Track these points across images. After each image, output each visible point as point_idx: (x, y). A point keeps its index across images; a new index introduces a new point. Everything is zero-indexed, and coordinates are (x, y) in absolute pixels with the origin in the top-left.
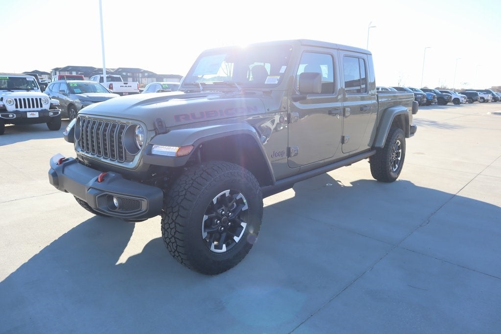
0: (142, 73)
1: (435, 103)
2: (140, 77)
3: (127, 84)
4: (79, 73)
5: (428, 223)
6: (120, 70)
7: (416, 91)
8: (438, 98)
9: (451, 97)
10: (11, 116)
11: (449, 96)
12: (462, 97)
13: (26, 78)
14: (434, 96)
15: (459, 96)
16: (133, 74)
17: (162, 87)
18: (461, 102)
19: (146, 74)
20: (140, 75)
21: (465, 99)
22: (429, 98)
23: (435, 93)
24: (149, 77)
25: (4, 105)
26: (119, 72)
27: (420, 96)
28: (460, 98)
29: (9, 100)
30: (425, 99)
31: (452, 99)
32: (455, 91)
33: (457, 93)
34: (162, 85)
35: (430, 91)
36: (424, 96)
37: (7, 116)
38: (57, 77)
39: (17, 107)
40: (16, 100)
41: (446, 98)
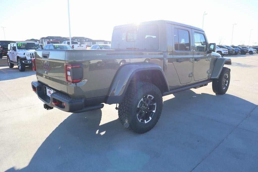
0: (85, 39)
1: (239, 53)
2: (84, 41)
3: (81, 45)
4: (54, 40)
5: (250, 116)
6: (74, 38)
7: (229, 47)
8: (241, 51)
9: (248, 50)
10: (28, 62)
11: (247, 50)
12: (254, 50)
13: (34, 43)
14: (239, 50)
15: (252, 50)
16: (80, 40)
17: (100, 46)
18: (253, 53)
19: (87, 40)
20: (84, 40)
21: (256, 51)
22: (236, 51)
23: (239, 48)
24: (88, 41)
25: (25, 57)
26: (74, 39)
27: (231, 50)
28: (253, 51)
29: (28, 54)
30: (234, 52)
31: (249, 51)
32: (250, 47)
33: (251, 48)
34: (99, 46)
35: (237, 47)
36: (233, 50)
37: (27, 62)
38: (47, 42)
39: (31, 58)
40: (31, 54)
41: (245, 51)
